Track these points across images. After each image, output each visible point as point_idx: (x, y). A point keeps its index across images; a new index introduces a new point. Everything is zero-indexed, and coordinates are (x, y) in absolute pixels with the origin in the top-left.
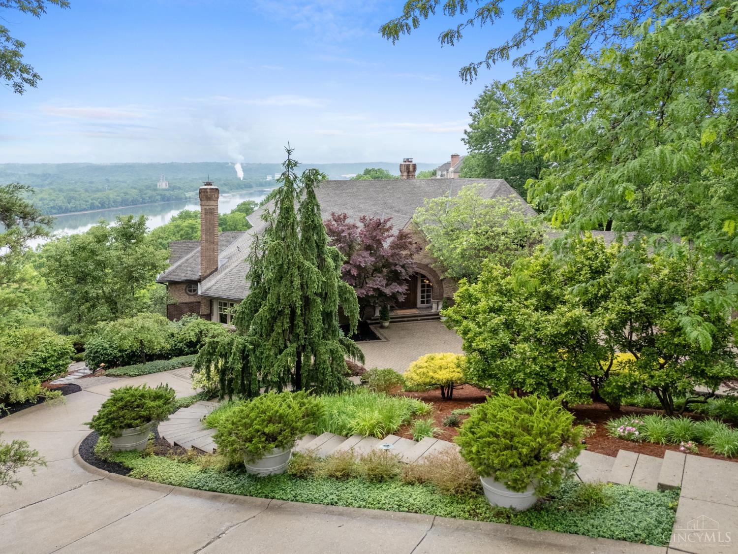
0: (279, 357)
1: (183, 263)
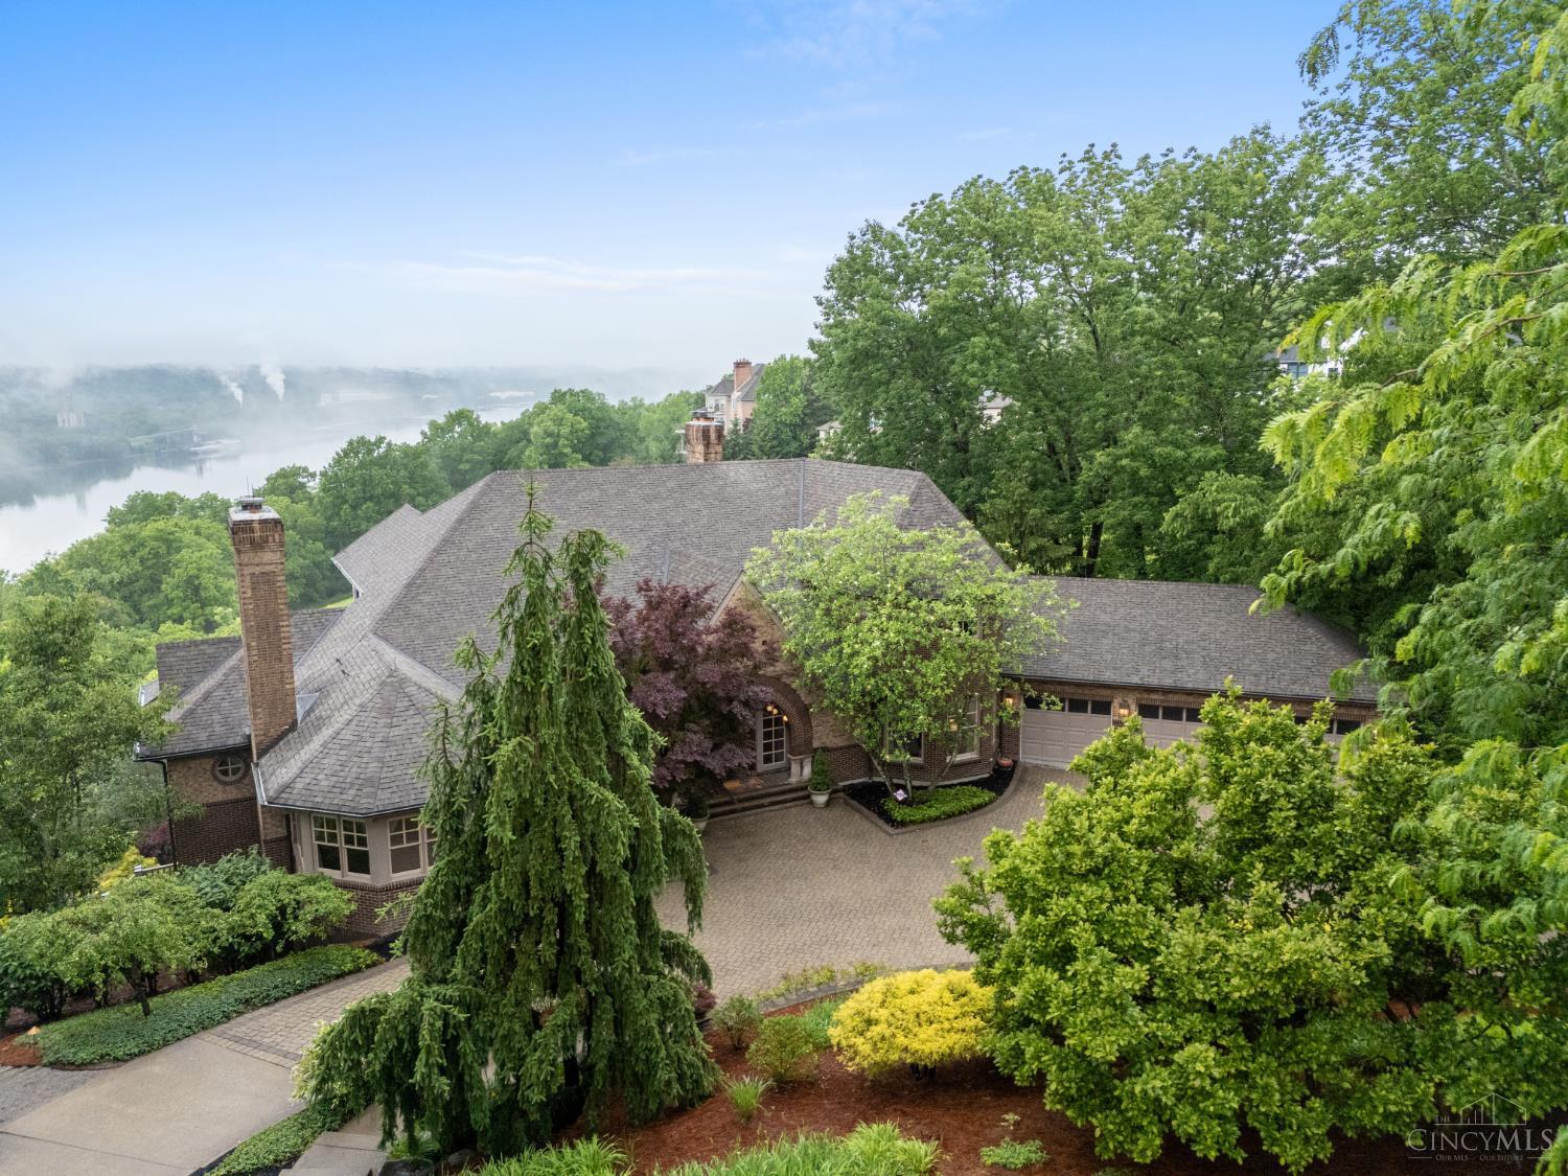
0: (538, 1035)
1: (198, 704)
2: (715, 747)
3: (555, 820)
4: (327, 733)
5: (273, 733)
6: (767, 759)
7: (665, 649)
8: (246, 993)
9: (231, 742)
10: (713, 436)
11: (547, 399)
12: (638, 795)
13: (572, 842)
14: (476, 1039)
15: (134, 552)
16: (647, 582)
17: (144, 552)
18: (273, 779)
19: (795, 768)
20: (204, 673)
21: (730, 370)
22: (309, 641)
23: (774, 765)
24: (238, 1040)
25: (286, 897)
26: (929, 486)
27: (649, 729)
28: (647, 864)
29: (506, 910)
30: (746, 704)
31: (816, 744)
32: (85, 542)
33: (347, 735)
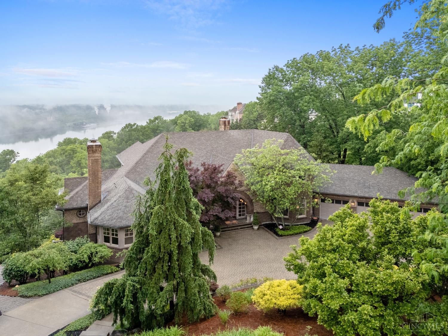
0: (161, 293)
1: (74, 195)
2: (223, 211)
3: (169, 229)
4: (109, 204)
5: (94, 203)
6: (240, 215)
7: (208, 182)
8: (79, 278)
9: (82, 206)
10: (227, 123)
11: (182, 113)
12: (195, 223)
13: (174, 236)
14: (142, 293)
15: (64, 154)
16: (204, 163)
17: (67, 154)
18: (92, 217)
19: (248, 218)
20: (77, 186)
21: (236, 105)
22: (107, 178)
23: (242, 217)
24: (75, 292)
25: (93, 250)
26: (290, 137)
27: (200, 204)
28: (197, 243)
29: (153, 256)
30: (232, 198)
31: (255, 211)
32: (51, 151)
33: (115, 204)
